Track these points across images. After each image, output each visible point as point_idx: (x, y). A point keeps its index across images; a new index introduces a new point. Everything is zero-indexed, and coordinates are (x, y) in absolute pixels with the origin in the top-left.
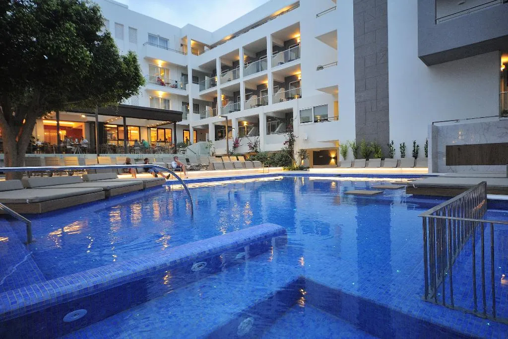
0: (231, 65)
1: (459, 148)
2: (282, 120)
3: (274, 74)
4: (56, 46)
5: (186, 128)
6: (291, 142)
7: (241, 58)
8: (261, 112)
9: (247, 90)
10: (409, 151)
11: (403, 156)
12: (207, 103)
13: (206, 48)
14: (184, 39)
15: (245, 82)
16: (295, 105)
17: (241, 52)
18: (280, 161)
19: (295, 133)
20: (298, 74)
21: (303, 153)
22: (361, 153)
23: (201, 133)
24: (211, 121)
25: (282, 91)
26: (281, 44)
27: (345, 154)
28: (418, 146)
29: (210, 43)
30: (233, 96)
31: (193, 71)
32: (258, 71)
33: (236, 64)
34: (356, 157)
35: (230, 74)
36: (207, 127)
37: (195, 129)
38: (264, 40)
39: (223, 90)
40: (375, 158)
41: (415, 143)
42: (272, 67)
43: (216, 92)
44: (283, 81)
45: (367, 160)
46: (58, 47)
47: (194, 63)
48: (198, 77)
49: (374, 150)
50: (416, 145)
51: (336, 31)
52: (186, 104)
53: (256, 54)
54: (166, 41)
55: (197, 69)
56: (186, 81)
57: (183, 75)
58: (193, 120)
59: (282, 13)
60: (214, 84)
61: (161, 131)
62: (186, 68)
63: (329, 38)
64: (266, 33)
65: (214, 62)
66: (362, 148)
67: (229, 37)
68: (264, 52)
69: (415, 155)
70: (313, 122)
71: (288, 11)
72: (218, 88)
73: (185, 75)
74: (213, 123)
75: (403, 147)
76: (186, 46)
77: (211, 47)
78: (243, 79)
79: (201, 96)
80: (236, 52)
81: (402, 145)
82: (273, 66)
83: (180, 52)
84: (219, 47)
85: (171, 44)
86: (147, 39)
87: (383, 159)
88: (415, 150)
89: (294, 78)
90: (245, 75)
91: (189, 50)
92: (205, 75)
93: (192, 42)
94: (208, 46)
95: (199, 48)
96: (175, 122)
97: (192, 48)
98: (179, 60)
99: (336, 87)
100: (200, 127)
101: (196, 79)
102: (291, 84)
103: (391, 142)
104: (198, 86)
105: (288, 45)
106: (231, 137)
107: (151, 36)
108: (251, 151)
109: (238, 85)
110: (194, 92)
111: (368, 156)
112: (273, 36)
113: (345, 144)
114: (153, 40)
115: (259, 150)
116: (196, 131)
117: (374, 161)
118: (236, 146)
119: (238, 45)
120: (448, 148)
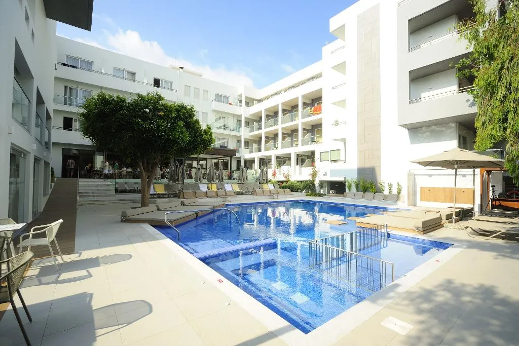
0: (273, 114)
1: (429, 189)
2: (309, 157)
3: (303, 123)
6: (314, 175)
7: (280, 110)
8: (293, 151)
9: (283, 134)
10: (395, 189)
11: (391, 192)
12: (255, 141)
13: (255, 102)
16: (317, 148)
17: (280, 106)
18: (305, 188)
19: (316, 168)
21: (322, 184)
22: (360, 188)
24: (257, 155)
25: (308, 136)
26: (309, 102)
27: (350, 187)
28: (400, 186)
29: (259, 98)
30: (273, 137)
31: (246, 118)
32: (292, 120)
33: (276, 113)
34: (358, 191)
35: (271, 121)
36: (253, 159)
38: (297, 99)
39: (266, 133)
40: (371, 192)
41: (398, 183)
42: (300, 120)
43: (261, 134)
44: (310, 128)
45: (364, 193)
47: (246, 112)
49: (369, 186)
51: (345, 100)
52: (239, 142)
53: (291, 109)
54: (227, 98)
55: (248, 116)
56: (240, 126)
58: (244, 153)
60: (260, 128)
62: (240, 116)
63: (342, 103)
64: (299, 94)
65: (261, 112)
66: (361, 183)
68: (297, 106)
69: (399, 192)
70: (330, 161)
72: (263, 131)
73: (239, 121)
74: (258, 157)
75: (391, 186)
76: (241, 101)
77: (260, 101)
78: (281, 125)
79: (251, 136)
80: (277, 106)
81: (390, 184)
82: (303, 118)
83: (237, 105)
84: (265, 101)
85: (231, 100)
86: (214, 97)
87: (375, 193)
88: (398, 188)
89: (318, 125)
90: (282, 123)
91: (243, 104)
92: (254, 121)
94: (256, 100)
96: (231, 156)
97: (245, 102)
98: (236, 111)
100: (248, 159)
101: (247, 123)
102: (317, 130)
103: (382, 182)
104: (248, 129)
105: (315, 101)
106: (271, 168)
107: (217, 95)
108: (285, 179)
109: (277, 130)
110: (245, 133)
111: (365, 190)
112: (303, 97)
113: (350, 181)
114: (219, 97)
115: (290, 179)
116: (245, 161)
117: (369, 194)
118: (274, 175)
119: (278, 102)
120: (423, 189)
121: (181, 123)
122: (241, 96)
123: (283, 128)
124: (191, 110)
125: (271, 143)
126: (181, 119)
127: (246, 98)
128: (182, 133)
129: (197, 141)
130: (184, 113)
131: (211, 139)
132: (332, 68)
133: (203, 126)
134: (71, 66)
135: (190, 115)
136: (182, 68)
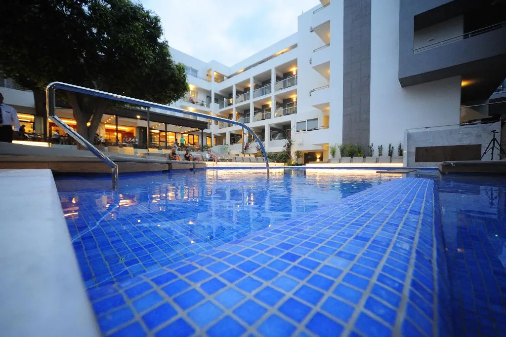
0: (242, 90)
1: (426, 149)
3: (276, 96)
5: (209, 135)
6: (289, 146)
7: (251, 85)
8: (267, 124)
9: (255, 109)
10: (386, 151)
11: (380, 155)
13: (225, 78)
14: (209, 71)
15: (254, 103)
17: (252, 80)
19: (292, 139)
20: (294, 97)
21: (298, 154)
22: (346, 152)
23: (220, 139)
24: (228, 130)
25: (281, 109)
26: (281, 75)
27: (333, 153)
28: (393, 148)
29: (228, 75)
30: (244, 112)
31: (216, 94)
32: (263, 94)
33: (247, 89)
34: (343, 156)
35: (242, 97)
36: (224, 135)
37: (216, 137)
38: (269, 72)
39: (237, 108)
40: (358, 156)
41: (390, 145)
42: (275, 92)
43: (231, 110)
44: (282, 102)
45: (352, 158)
46: (128, 42)
47: (217, 88)
48: (219, 99)
49: (357, 150)
50: (391, 147)
51: (329, 62)
53: (263, 82)
54: (196, 71)
55: (218, 93)
56: (210, 101)
57: (207, 97)
58: (214, 129)
59: (282, 53)
60: (230, 104)
61: (191, 137)
62: (210, 92)
63: (323, 68)
64: (271, 66)
65: (231, 87)
66: (348, 149)
67: (242, 70)
68: (269, 81)
69: (391, 154)
70: (307, 131)
71: (287, 51)
72: (233, 107)
73: (209, 97)
74: (230, 132)
75: (380, 148)
76: (211, 76)
77: (229, 78)
78: (252, 101)
79: (221, 112)
80: (248, 81)
82: (276, 90)
83: (206, 80)
84: (234, 77)
85: (200, 74)
87: (364, 157)
88: (389, 151)
89: (290, 100)
90: (254, 97)
91: (213, 79)
92: (223, 97)
93: (215, 73)
94: (226, 76)
95: (220, 78)
96: (202, 130)
97: (215, 78)
98: (206, 86)
99: (328, 104)
100: (219, 135)
101: (217, 100)
102: (288, 104)
103: (370, 145)
104: (218, 105)
108: (258, 152)
109: (249, 104)
110: (215, 109)
111: (353, 155)
112: (277, 68)
113: (333, 147)
117: (358, 159)
118: (247, 148)
119: (250, 76)
120: (418, 149)
125: (241, 119)
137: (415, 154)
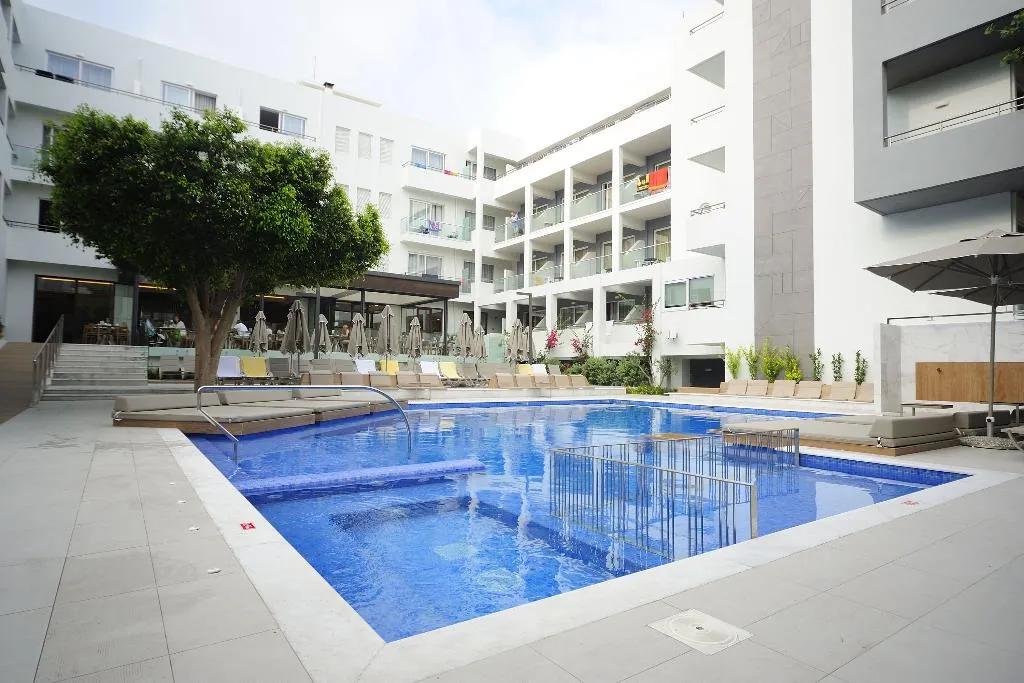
0: (551, 196)
1: (940, 368)
2: (638, 300)
3: (625, 215)
4: (271, 219)
5: (470, 309)
6: (648, 342)
7: (567, 185)
8: (598, 285)
9: (577, 243)
10: (849, 371)
11: (838, 377)
12: (507, 264)
13: (508, 167)
14: (472, 152)
16: (659, 276)
17: (569, 175)
18: (626, 375)
19: (655, 326)
21: (668, 361)
22: (762, 366)
23: (494, 318)
24: (510, 298)
25: (637, 246)
26: (639, 162)
27: (735, 369)
28: (864, 361)
29: (517, 160)
30: (552, 252)
31: (486, 207)
32: (599, 209)
33: (559, 195)
34: (755, 376)
35: (547, 214)
36: (502, 307)
37: (483, 311)
38: (608, 155)
39: (534, 243)
40: (786, 379)
41: (858, 355)
42: (621, 205)
43: (522, 245)
44: (641, 228)
45: (771, 382)
47: (488, 193)
48: (492, 219)
49: (785, 363)
50: (861, 359)
51: (723, 148)
52: (469, 266)
53: (593, 180)
54: (440, 157)
55: (492, 203)
56: (472, 227)
57: (467, 214)
58: (480, 293)
62: (473, 203)
64: (612, 143)
65: (521, 192)
66: (765, 359)
68: (607, 176)
69: (860, 377)
70: (687, 305)
72: (527, 238)
73: (471, 215)
74: (514, 301)
75: (838, 362)
76: (475, 165)
77: (518, 165)
78: (572, 219)
79: (498, 251)
80: (561, 176)
81: (837, 358)
82: (622, 202)
83: (465, 176)
84: (531, 166)
85: (449, 163)
86: (408, 156)
87: (799, 381)
88: (858, 369)
90: (573, 217)
91: (480, 172)
94: (513, 164)
95: (494, 169)
96: (446, 299)
97: (485, 169)
99: (722, 247)
100: (492, 308)
101: (489, 222)
102: (658, 233)
103: (816, 351)
104: (492, 234)
105: (652, 160)
106: (544, 328)
107: (416, 151)
108: (577, 354)
109: (561, 233)
110: (485, 244)
111: (774, 374)
112: (625, 148)
113: (735, 353)
114: (422, 157)
115: (590, 354)
116: (485, 314)
117: (783, 385)
118: (551, 344)
119: (564, 164)
120: (921, 367)
121: (291, 191)
122: (474, 152)
123: (574, 230)
124: (321, 162)
125: (547, 266)
126: (291, 182)
127: (487, 157)
128: (294, 215)
129: (337, 240)
130: (301, 168)
131: (378, 240)
132: (691, 70)
133: (356, 207)
134: (60, 78)
135: (316, 174)
136: (330, 85)
137: (914, 378)
